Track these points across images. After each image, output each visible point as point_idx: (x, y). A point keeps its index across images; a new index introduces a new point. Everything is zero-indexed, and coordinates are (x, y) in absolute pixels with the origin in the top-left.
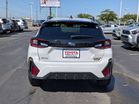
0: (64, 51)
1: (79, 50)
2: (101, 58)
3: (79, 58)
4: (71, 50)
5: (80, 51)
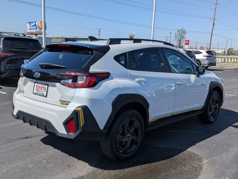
0: (36, 84)
1: (48, 85)
2: (69, 102)
3: (46, 96)
4: (41, 84)
5: (49, 87)
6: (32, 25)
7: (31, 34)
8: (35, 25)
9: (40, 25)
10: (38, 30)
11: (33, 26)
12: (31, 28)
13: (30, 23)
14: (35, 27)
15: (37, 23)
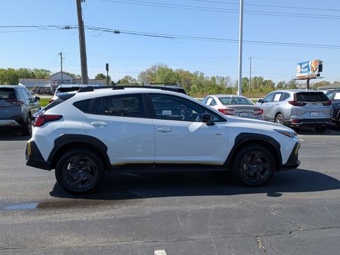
6: (303, 66)
7: (302, 79)
8: (308, 67)
9: (313, 66)
10: (311, 72)
11: (305, 67)
12: (302, 70)
13: (301, 64)
14: (307, 69)
15: (310, 63)
